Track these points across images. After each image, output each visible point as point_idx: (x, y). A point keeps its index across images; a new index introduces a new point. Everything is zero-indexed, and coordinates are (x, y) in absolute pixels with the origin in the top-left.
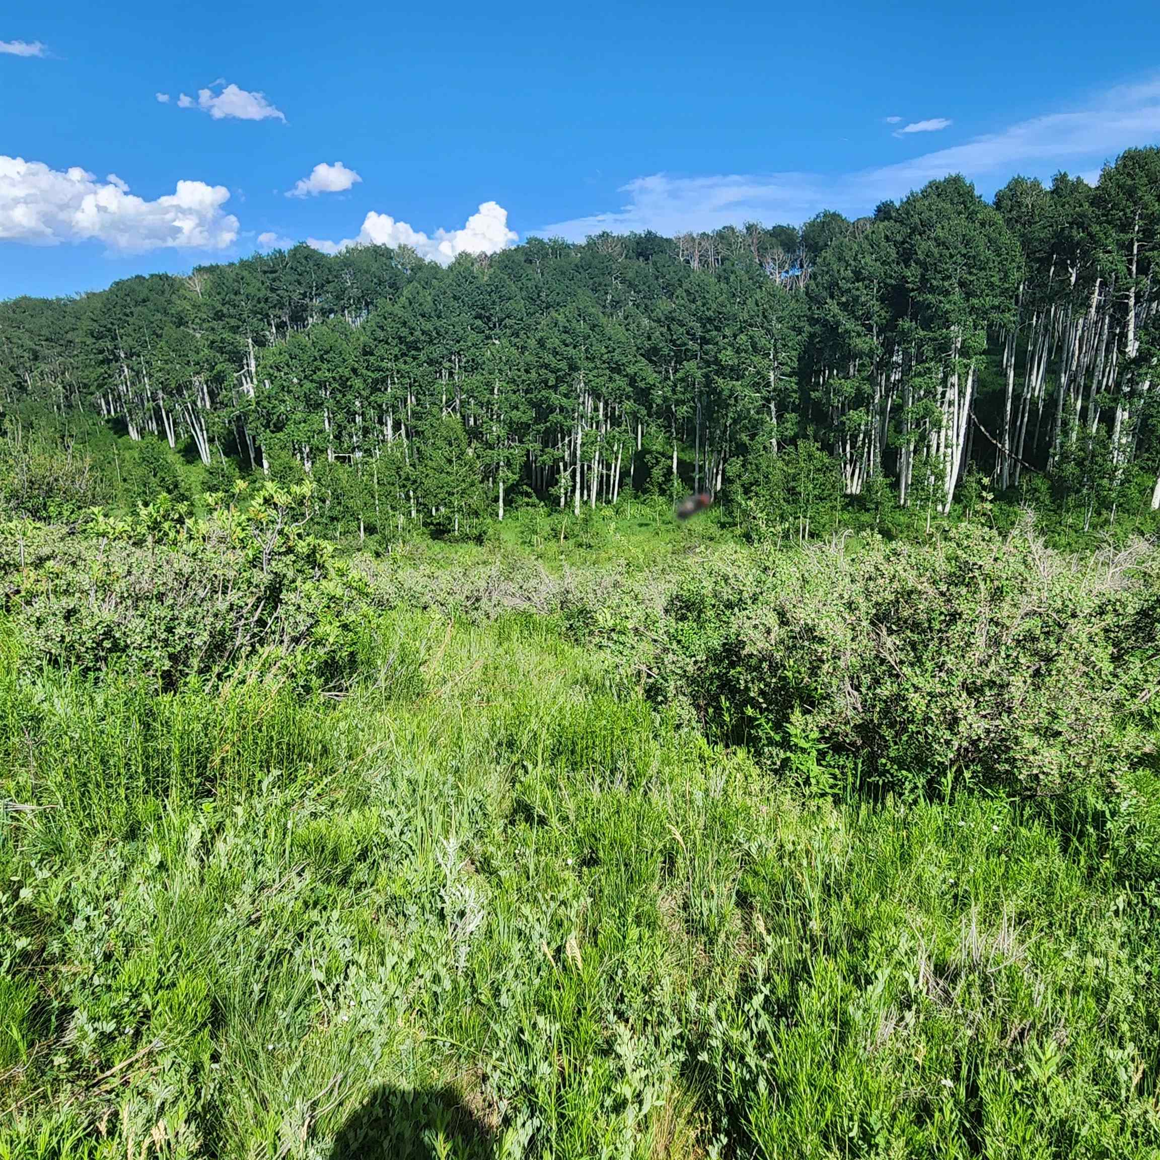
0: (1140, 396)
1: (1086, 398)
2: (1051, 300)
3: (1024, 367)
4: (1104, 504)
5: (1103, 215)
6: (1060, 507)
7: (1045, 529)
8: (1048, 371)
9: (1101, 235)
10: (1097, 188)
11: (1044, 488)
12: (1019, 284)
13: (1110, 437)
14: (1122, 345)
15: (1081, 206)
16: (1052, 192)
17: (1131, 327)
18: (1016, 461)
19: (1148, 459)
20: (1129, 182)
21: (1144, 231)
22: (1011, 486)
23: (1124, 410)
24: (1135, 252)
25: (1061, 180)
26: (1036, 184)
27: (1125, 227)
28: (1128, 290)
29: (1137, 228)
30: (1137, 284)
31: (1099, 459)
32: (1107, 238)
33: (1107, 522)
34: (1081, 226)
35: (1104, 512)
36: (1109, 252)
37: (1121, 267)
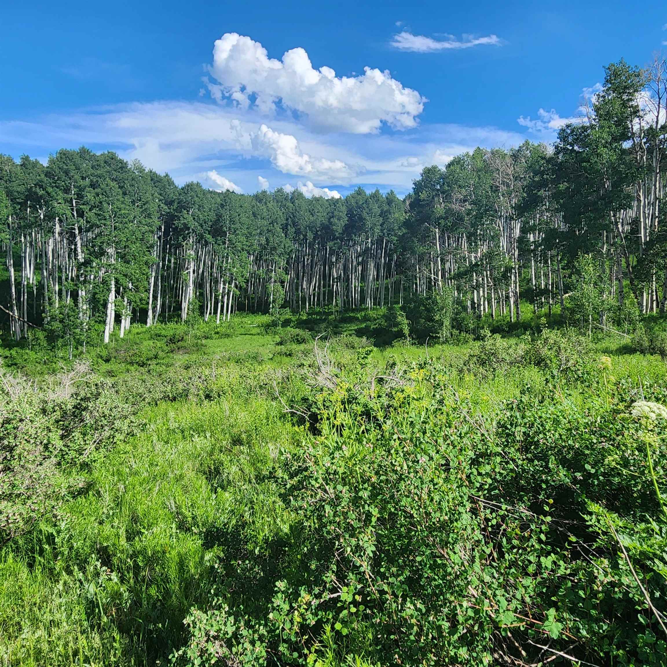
0: (90, 283)
1: (60, 283)
2: (30, 227)
3: (21, 265)
4: (79, 343)
5: (53, 183)
6: (54, 347)
7: (47, 361)
8: (35, 269)
9: (54, 193)
10: (48, 167)
11: (42, 337)
12: (8, 216)
13: (76, 305)
14: (76, 255)
15: (39, 176)
16: (21, 165)
17: (79, 245)
18: (24, 322)
19: (99, 316)
20: (65, 167)
21: (78, 195)
22: (23, 338)
23: (82, 290)
24: (74, 205)
25: (26, 159)
26: (10, 160)
27: (67, 191)
28: (74, 225)
29: (73, 192)
30: (78, 222)
31: (72, 318)
32: (57, 196)
33: (82, 352)
34: (41, 187)
35: (80, 347)
36: (60, 203)
37: (68, 213)
